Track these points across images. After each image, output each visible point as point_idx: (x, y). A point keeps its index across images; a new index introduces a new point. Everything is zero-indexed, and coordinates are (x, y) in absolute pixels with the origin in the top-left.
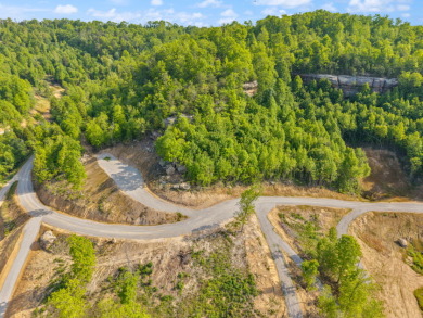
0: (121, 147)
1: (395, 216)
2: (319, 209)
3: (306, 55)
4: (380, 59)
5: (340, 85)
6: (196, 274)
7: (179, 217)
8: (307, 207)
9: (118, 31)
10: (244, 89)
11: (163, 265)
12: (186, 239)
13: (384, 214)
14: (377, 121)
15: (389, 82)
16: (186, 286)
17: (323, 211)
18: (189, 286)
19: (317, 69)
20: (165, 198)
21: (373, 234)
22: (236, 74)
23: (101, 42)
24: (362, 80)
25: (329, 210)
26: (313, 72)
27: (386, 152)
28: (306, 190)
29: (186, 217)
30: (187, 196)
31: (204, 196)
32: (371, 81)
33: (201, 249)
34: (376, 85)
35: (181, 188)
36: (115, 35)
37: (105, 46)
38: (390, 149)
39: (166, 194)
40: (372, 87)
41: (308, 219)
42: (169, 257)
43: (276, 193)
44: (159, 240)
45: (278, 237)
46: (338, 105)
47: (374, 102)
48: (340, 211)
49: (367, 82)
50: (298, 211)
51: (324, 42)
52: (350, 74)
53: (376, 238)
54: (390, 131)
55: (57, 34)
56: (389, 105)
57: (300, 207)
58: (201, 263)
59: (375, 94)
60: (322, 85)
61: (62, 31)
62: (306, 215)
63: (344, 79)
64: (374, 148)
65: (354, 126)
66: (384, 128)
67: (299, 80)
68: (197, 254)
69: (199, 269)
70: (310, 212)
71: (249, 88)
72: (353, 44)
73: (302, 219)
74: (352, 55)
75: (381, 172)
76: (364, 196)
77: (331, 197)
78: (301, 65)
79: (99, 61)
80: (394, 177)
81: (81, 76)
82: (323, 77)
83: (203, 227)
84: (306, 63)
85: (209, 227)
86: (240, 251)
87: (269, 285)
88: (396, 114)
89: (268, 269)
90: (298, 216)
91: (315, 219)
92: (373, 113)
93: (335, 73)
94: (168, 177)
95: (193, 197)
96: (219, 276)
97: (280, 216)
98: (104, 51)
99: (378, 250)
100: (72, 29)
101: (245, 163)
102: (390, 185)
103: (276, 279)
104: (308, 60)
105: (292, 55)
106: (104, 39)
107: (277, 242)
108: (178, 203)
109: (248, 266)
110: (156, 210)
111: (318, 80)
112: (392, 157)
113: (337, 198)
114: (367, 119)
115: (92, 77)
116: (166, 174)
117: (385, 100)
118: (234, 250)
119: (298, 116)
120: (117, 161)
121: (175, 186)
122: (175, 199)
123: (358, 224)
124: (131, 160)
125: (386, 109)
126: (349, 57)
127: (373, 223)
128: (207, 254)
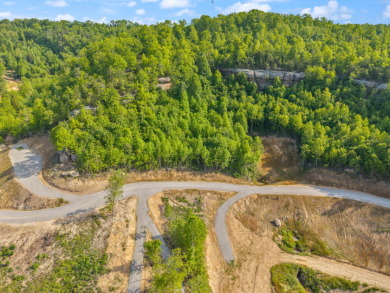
0: (36, 138)
1: (277, 198)
2: (205, 192)
3: (229, 51)
4: (291, 55)
5: (256, 79)
6: (55, 255)
7: (61, 202)
8: (194, 190)
9: (81, 29)
10: (160, 83)
11: (26, 248)
12: (57, 223)
13: (267, 197)
14: (281, 112)
15: (298, 75)
16: (42, 267)
17: (208, 194)
18: (45, 267)
19: (236, 64)
20: (53, 185)
21: (253, 215)
22: (149, 69)
23: (64, 40)
24: (274, 74)
25: (215, 193)
26: (233, 66)
27: (288, 139)
28: (201, 175)
29: (67, 202)
30: (74, 183)
31: (92, 183)
32: (282, 75)
33: (67, 231)
34: (287, 78)
35: (69, 176)
36: (78, 32)
37: (67, 44)
38: (292, 137)
39: (54, 181)
40: (283, 80)
41: (192, 202)
42: (33, 239)
43: (171, 178)
44: (31, 224)
45: (149, 219)
46: (251, 97)
47: (282, 94)
48: (226, 194)
49: (278, 76)
50: (184, 194)
51: (245, 40)
52: (265, 68)
53: (254, 219)
54: (291, 120)
55: (25, 33)
56: (294, 96)
57: (187, 191)
58: (62, 245)
59: (284, 86)
60: (239, 79)
61: (30, 30)
62: (190, 199)
63: (259, 74)
64: (279, 136)
65: (261, 116)
66: (286, 118)
67: (219, 75)
68: (62, 236)
69: (60, 250)
70: (196, 195)
71: (165, 82)
72: (271, 42)
73: (186, 202)
74: (267, 51)
75: (280, 158)
76: (260, 180)
77: (225, 181)
78: (222, 60)
79: (61, 57)
80: (290, 162)
81: (42, 71)
82: (240, 71)
83: (77, 212)
84: (226, 59)
85: (84, 211)
86: (105, 233)
87: (119, 264)
88: (299, 105)
89: (124, 249)
90: (182, 200)
91: (199, 202)
92: (278, 105)
93: (251, 68)
94: (62, 165)
95: (80, 183)
96: (76, 257)
97: (163, 199)
98: (66, 48)
99: (252, 230)
100: (40, 28)
101: (139, 151)
102: (285, 170)
103: (128, 258)
104: (229, 55)
105: (217, 51)
106: (66, 37)
107: (145, 223)
108: (64, 189)
109: (106, 246)
110: (39, 196)
111: (236, 74)
112: (292, 144)
113: (231, 182)
114: (273, 110)
115: (52, 72)
116: (60, 163)
117: (291, 92)
118: (99, 232)
119: (210, 107)
120: (28, 151)
121: (64, 173)
122: (62, 186)
123: (239, 205)
124: (39, 149)
125: (291, 100)
126: (263, 54)
127: (255, 205)
128: (71, 236)
